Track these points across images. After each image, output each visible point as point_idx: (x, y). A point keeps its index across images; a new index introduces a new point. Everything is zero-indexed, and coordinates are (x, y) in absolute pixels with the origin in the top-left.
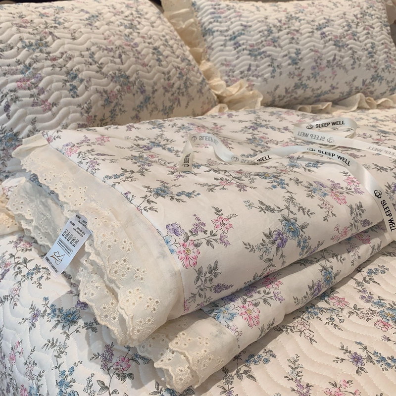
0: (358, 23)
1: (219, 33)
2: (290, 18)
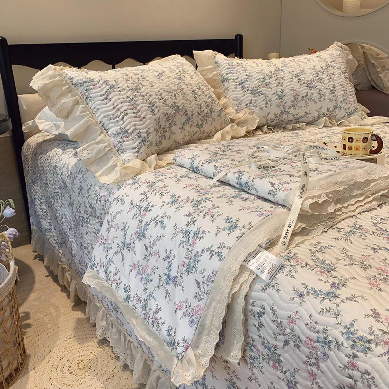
0: (324, 72)
1: (232, 80)
2: (277, 70)
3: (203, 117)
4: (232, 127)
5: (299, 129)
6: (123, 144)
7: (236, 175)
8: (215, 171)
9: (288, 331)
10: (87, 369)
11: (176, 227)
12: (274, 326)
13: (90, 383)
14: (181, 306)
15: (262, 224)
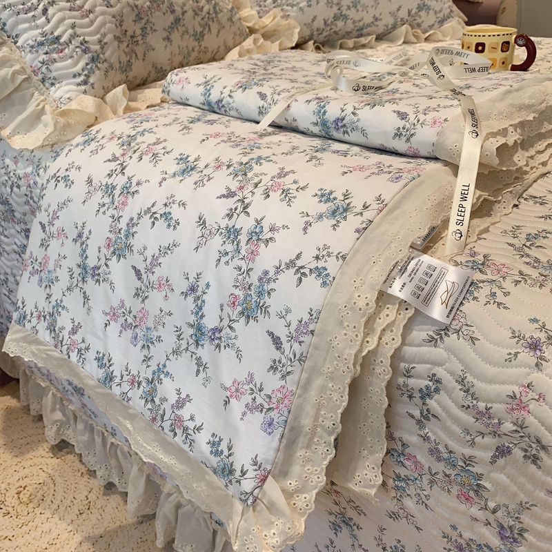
3: (203, 19)
4: (255, 41)
5: (364, 46)
6: (52, 67)
7: (313, 106)
8: (261, 103)
9: (508, 426)
10: (36, 501)
11: (202, 222)
12: (468, 419)
13: (46, 527)
14: (237, 390)
15: (404, 198)
